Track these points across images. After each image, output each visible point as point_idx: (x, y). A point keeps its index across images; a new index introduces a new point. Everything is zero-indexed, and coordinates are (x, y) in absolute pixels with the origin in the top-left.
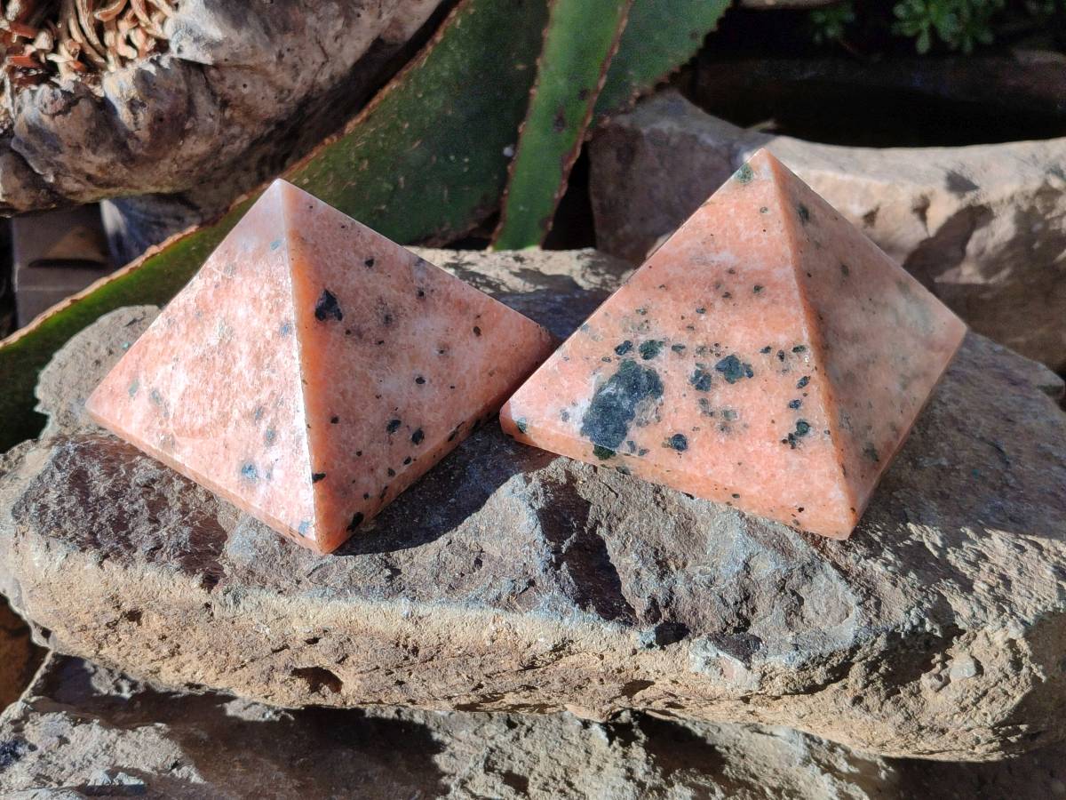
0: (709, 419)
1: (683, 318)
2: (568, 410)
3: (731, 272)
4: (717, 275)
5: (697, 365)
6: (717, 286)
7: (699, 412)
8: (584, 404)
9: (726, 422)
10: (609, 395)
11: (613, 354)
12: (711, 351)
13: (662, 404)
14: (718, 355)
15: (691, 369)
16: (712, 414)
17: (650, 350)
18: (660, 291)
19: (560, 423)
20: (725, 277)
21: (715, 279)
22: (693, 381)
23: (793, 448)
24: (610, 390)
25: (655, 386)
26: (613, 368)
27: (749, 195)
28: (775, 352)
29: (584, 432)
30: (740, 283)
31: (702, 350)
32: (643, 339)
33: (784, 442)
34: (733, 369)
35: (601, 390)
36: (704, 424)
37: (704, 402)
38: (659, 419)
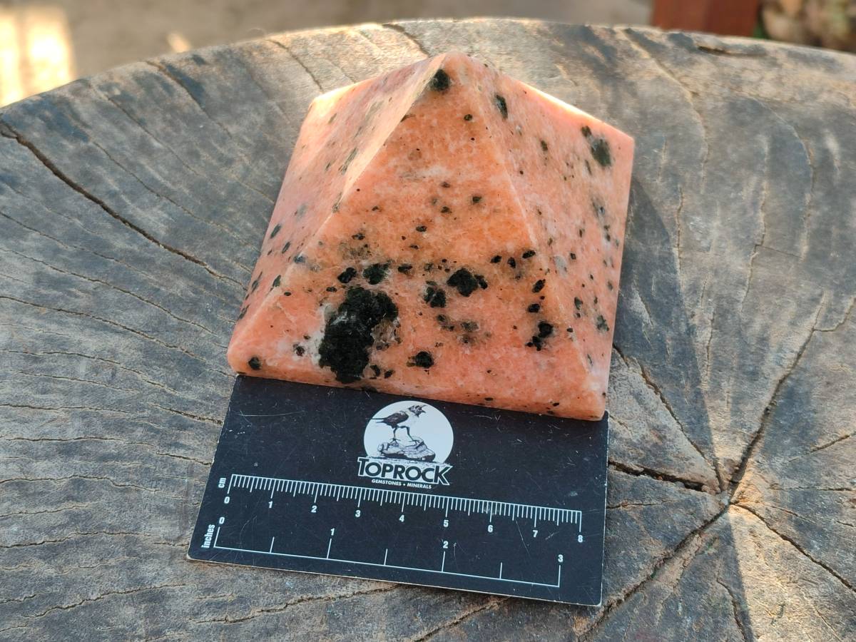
0: (450, 334)
1: (404, 238)
2: (301, 344)
3: (445, 185)
4: (431, 191)
5: (428, 282)
6: (434, 201)
7: (439, 328)
8: (318, 336)
9: (468, 333)
10: (341, 323)
11: (336, 283)
12: (440, 268)
13: (399, 326)
14: (447, 270)
15: (424, 289)
16: (452, 328)
17: (375, 274)
18: (373, 213)
19: (296, 358)
20: (440, 192)
21: (430, 195)
22: (427, 299)
23: (539, 349)
24: (342, 318)
25: (388, 309)
26: (339, 297)
27: (450, 103)
28: (504, 261)
29: (322, 363)
30: (457, 196)
31: (429, 267)
32: (365, 263)
33: (529, 345)
34: (466, 282)
35: (332, 319)
36: (448, 338)
37: (441, 318)
38: (399, 340)
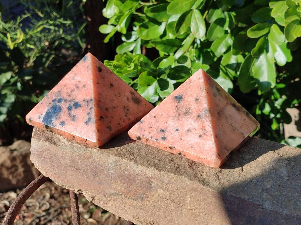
0: (70, 118)
1: (68, 93)
2: (40, 116)
3: (79, 82)
4: (76, 83)
5: (69, 104)
6: (76, 85)
7: (68, 116)
8: (44, 114)
9: (74, 118)
10: (49, 112)
11: (52, 102)
12: (73, 101)
13: (60, 114)
14: (74, 102)
15: (68, 105)
16: (71, 116)
17: (60, 101)
18: (64, 86)
19: (38, 119)
20: (78, 83)
21: (75, 84)
22: (68, 108)
23: (87, 124)
24: (50, 111)
25: (60, 109)
26: (51, 105)
27: (85, 64)
28: (86, 101)
29: (43, 121)
30: (81, 84)
31: (71, 101)
32: (59, 98)
33: (85, 123)
34: (77, 105)
35: (48, 111)
36: (69, 119)
37: (69, 113)
38: (59, 118)
